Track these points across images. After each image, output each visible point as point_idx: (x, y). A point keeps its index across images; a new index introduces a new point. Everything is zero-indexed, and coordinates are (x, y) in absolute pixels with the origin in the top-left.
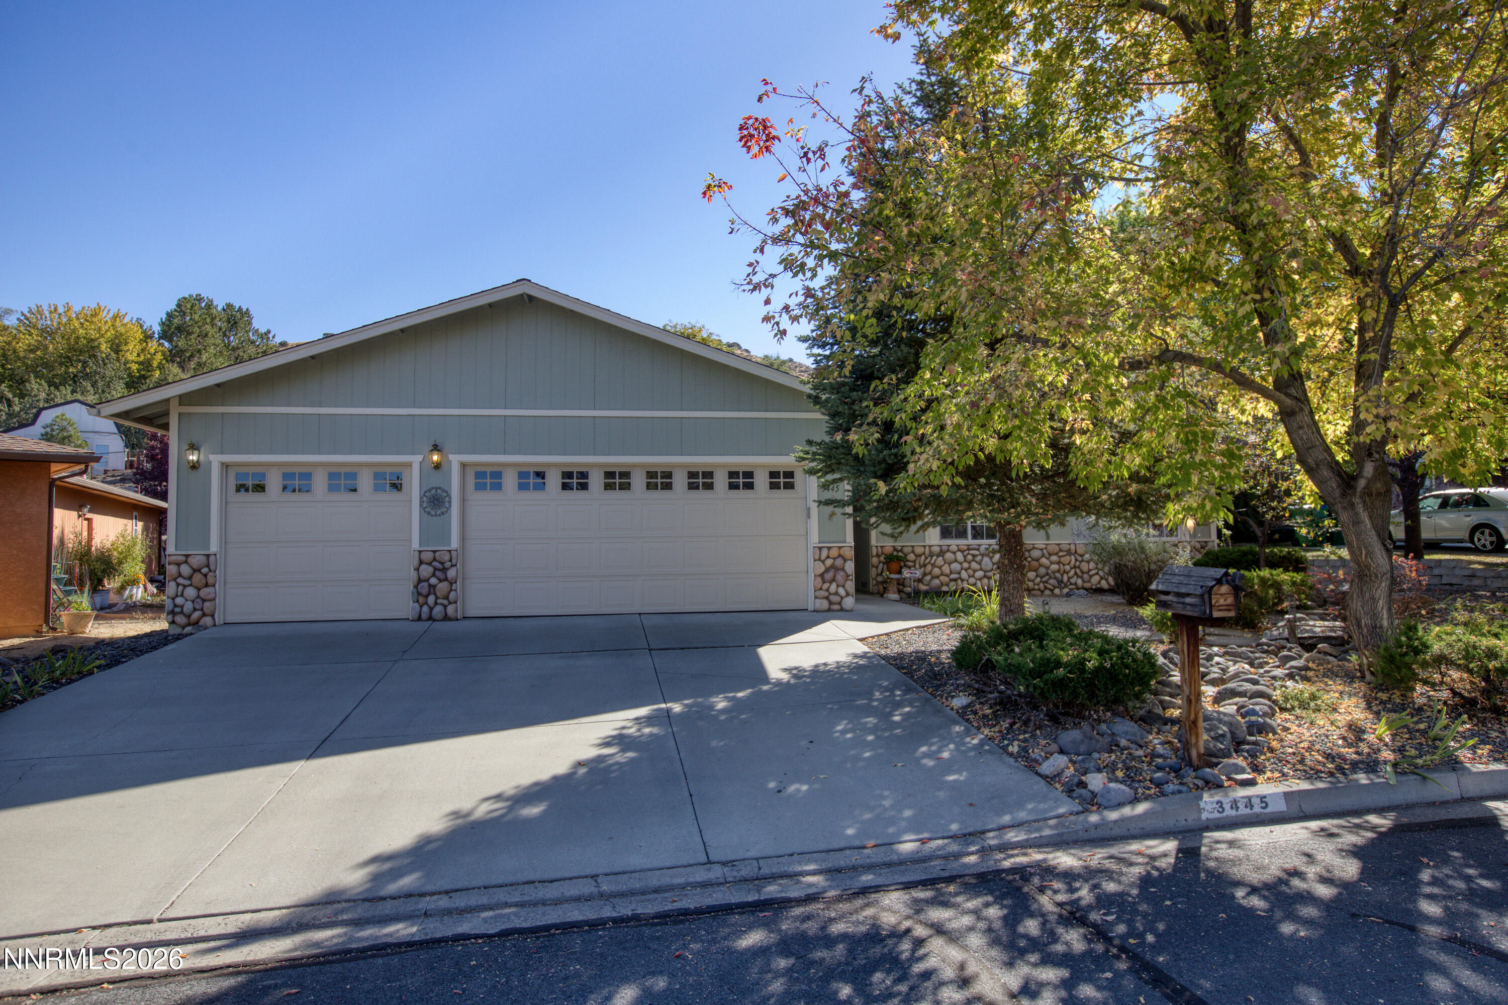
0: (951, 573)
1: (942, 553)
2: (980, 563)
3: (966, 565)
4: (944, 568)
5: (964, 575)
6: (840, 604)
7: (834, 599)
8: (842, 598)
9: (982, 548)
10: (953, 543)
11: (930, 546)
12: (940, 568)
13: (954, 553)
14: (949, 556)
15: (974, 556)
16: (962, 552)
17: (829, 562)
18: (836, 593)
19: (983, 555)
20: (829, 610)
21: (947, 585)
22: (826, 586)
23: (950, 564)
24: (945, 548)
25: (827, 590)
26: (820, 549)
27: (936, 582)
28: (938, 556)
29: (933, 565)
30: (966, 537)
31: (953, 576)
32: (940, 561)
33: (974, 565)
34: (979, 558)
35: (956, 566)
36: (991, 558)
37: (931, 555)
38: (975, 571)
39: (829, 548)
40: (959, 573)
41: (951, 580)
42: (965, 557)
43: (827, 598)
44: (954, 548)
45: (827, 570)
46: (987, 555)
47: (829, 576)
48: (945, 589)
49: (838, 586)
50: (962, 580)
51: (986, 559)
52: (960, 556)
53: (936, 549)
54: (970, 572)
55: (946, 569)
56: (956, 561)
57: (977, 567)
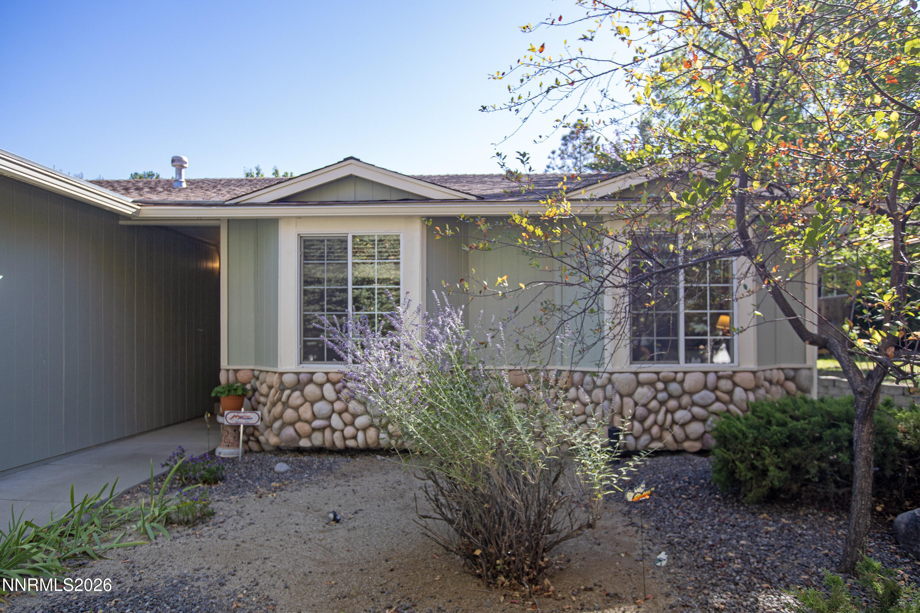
0: (315, 417)
1: (299, 386)
2: (364, 403)
3: (338, 406)
4: (302, 410)
5: (336, 421)
10: (319, 369)
11: (282, 374)
12: (296, 409)
13: (321, 386)
14: (311, 390)
16: (334, 384)
21: (309, 436)
23: (312, 404)
24: (304, 377)
27: (289, 431)
28: (293, 390)
29: (286, 405)
30: (344, 360)
31: (317, 423)
32: (296, 398)
33: (354, 406)
34: (361, 395)
35: (322, 407)
37: (282, 388)
38: (355, 416)
40: (329, 418)
41: (314, 430)
42: (338, 392)
44: (319, 378)
48: (304, 443)
50: (334, 430)
52: (329, 390)
53: (289, 379)
54: (347, 417)
55: (306, 412)
56: (323, 398)
57: (359, 408)
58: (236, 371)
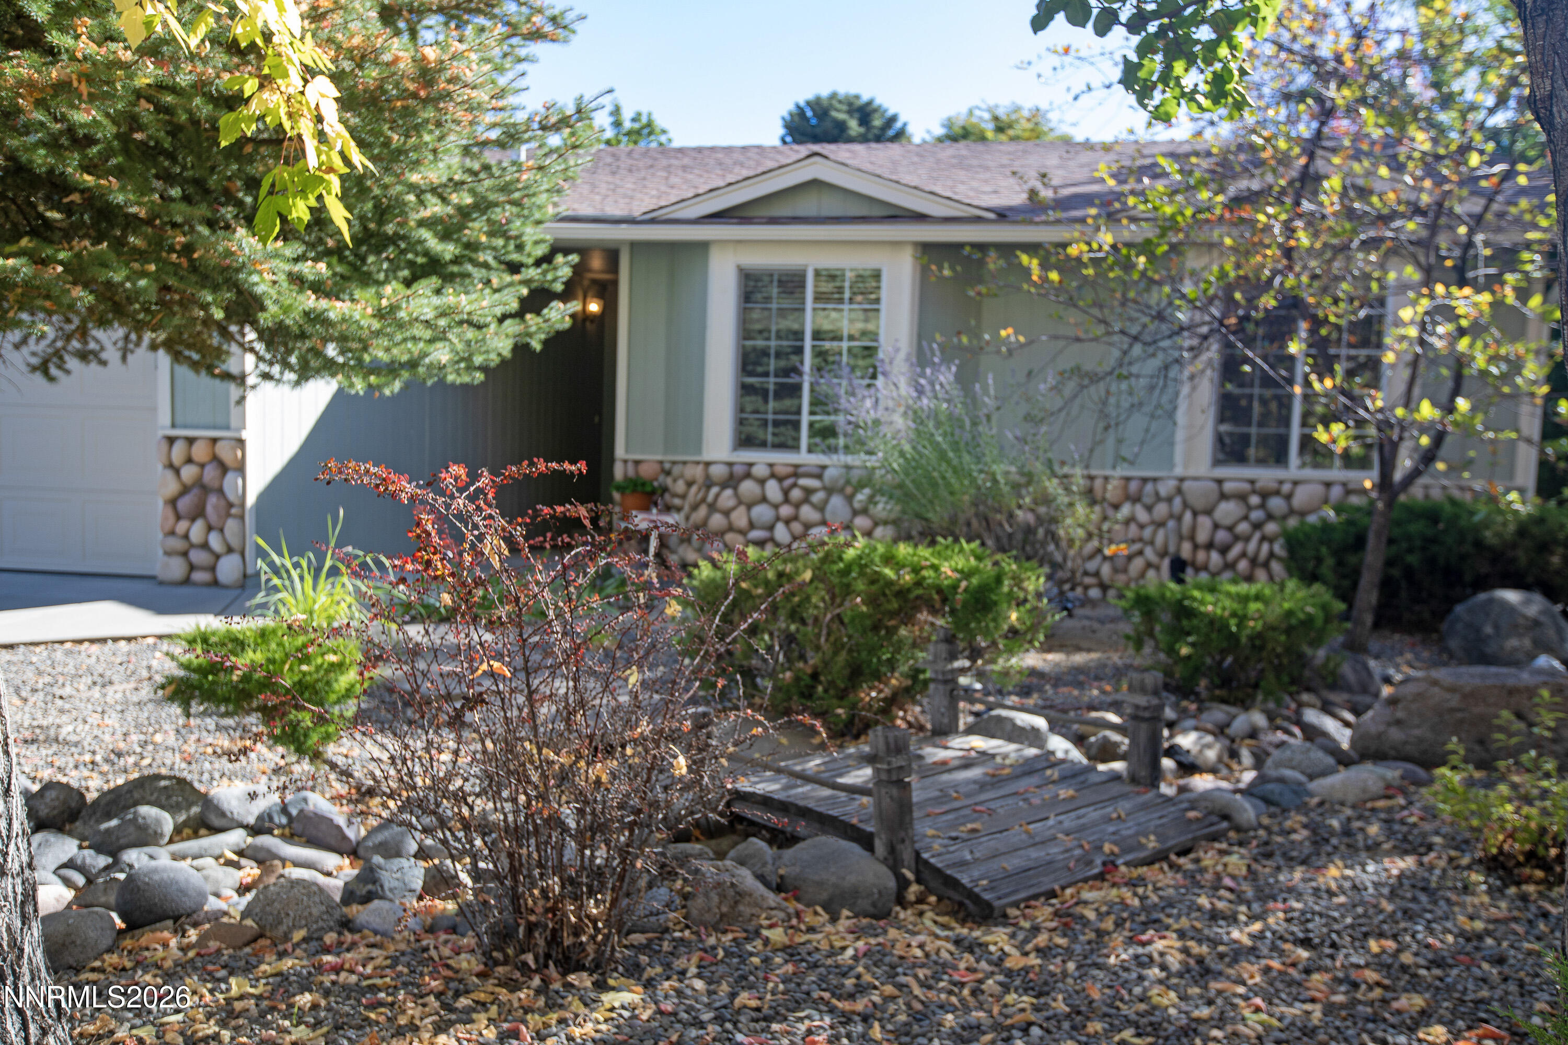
0: (752, 526)
1: (732, 481)
2: (821, 508)
3: (786, 511)
4: (734, 516)
5: (781, 532)
6: (213, 569)
7: (197, 556)
8: (218, 557)
9: (829, 474)
10: (761, 459)
11: (708, 464)
12: (727, 513)
13: (762, 482)
14: (748, 487)
15: (809, 492)
16: (780, 479)
17: (188, 473)
18: (205, 546)
19: (830, 491)
20: (186, 581)
22: (182, 526)
23: (749, 507)
24: (739, 470)
25: (186, 536)
26: (171, 440)
28: (724, 486)
30: (795, 447)
31: (756, 534)
32: (727, 498)
33: (807, 512)
34: (818, 497)
35: (762, 512)
36: (850, 499)
37: (707, 483)
38: (807, 526)
39: (191, 441)
40: (771, 528)
42: (786, 493)
43: (185, 554)
44: (760, 471)
45: (185, 490)
46: (841, 491)
47: (184, 504)
49: (210, 528)
51: (836, 502)
52: (773, 490)
53: (718, 471)
54: (797, 527)
55: (740, 518)
56: (764, 499)
58: (637, 463)
